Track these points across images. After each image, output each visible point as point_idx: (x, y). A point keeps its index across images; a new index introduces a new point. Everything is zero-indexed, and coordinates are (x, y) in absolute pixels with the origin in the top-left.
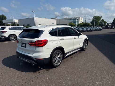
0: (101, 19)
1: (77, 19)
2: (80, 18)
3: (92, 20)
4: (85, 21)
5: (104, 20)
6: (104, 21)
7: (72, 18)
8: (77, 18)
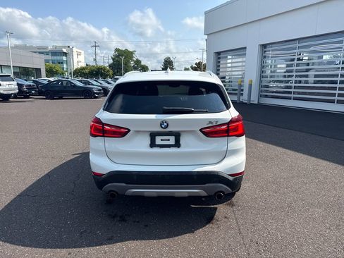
0: (135, 59)
1: (65, 54)
2: (75, 50)
3: (113, 59)
4: (95, 60)
5: (140, 62)
6: (142, 63)
7: (46, 48)
8: (65, 50)
